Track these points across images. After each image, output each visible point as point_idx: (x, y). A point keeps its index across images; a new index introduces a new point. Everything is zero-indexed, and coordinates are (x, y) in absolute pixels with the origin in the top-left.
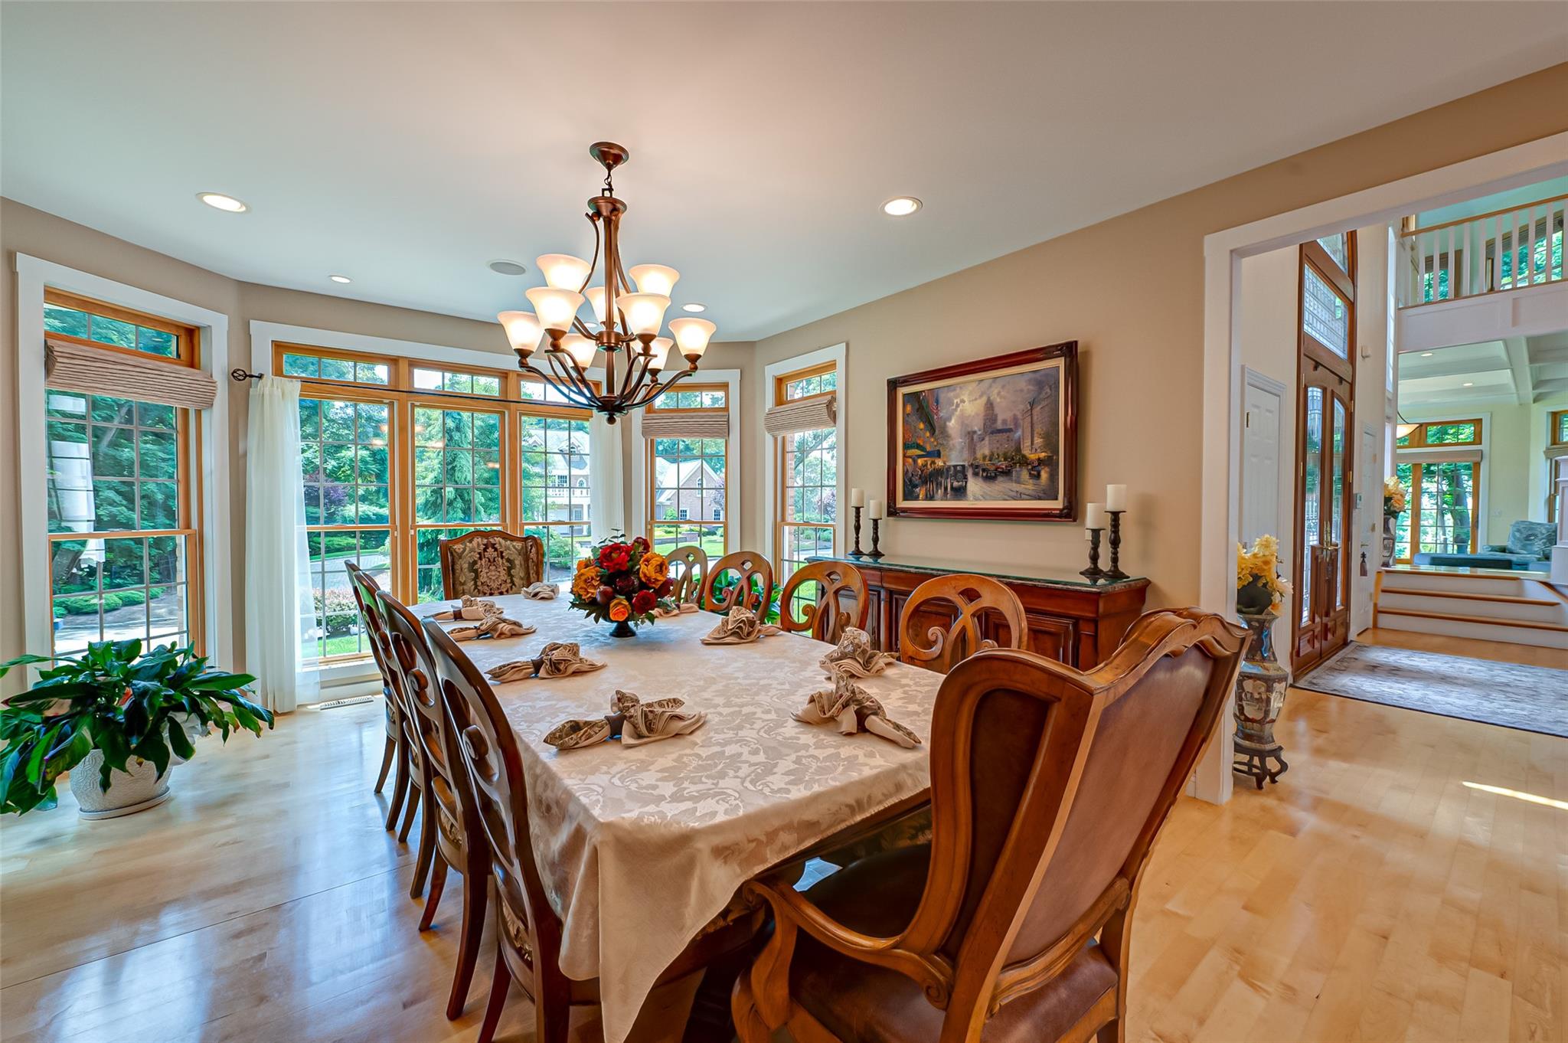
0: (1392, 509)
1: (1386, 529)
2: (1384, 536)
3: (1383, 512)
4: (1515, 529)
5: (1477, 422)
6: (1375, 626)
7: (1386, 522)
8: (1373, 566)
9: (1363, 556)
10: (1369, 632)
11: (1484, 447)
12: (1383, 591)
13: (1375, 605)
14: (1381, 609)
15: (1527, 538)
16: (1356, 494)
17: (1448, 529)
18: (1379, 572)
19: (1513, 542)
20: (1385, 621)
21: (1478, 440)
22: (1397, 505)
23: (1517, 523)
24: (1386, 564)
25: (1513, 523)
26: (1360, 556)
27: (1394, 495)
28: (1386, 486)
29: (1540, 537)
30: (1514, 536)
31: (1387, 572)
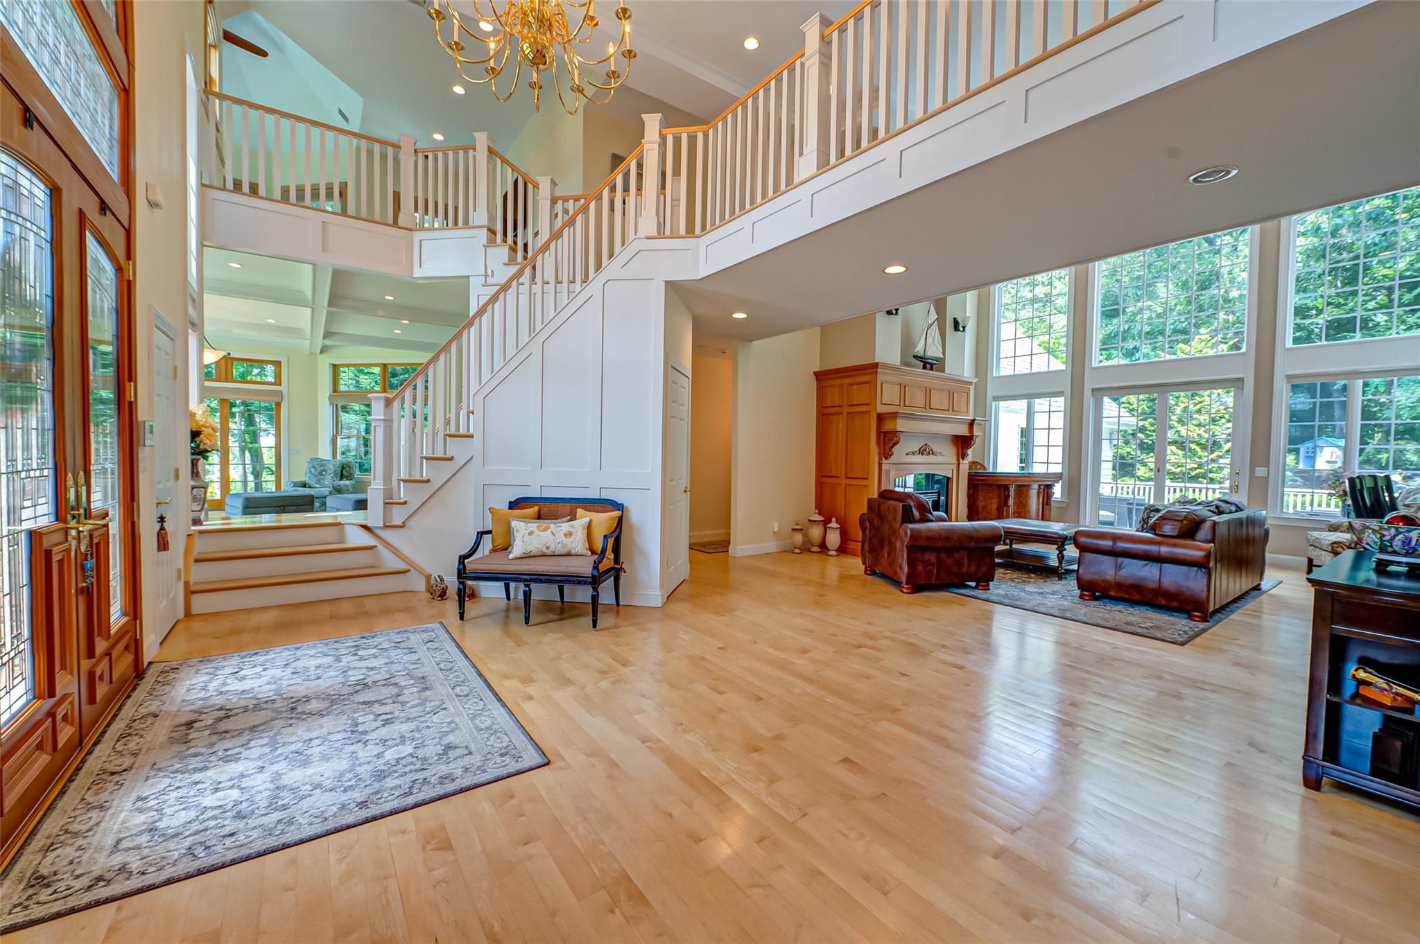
0: (202, 447)
1: (195, 473)
2: (193, 483)
3: (189, 451)
4: (310, 465)
5: (277, 364)
6: (188, 613)
7: (194, 464)
8: (177, 529)
9: (162, 519)
10: (180, 626)
11: (283, 388)
12: (197, 561)
13: (187, 584)
14: (194, 588)
15: (320, 474)
16: (144, 422)
17: (247, 466)
18: (189, 535)
19: (309, 477)
20: (201, 604)
21: (278, 383)
22: (208, 442)
23: (312, 460)
24: (197, 522)
25: (309, 460)
26: (155, 520)
27: (203, 429)
28: (193, 415)
29: (329, 472)
30: (310, 472)
31: (201, 532)
